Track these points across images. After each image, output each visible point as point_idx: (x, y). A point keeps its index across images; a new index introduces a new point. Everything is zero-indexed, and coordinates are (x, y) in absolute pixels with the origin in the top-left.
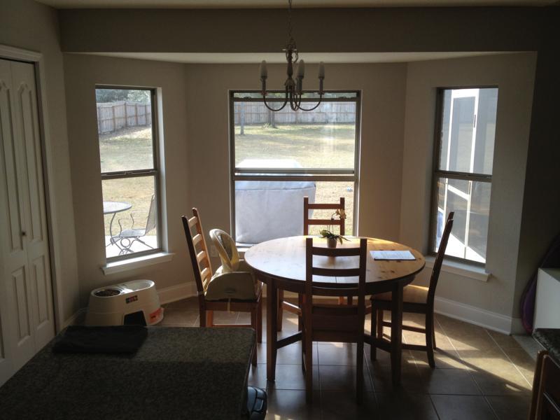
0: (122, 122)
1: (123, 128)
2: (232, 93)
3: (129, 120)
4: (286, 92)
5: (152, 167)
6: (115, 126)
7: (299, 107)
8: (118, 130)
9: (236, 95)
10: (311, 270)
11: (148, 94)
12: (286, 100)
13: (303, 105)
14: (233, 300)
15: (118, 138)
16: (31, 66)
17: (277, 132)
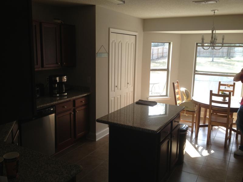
0: (161, 55)
1: (161, 57)
2: (197, 44)
3: (164, 54)
4: (210, 43)
5: (167, 68)
6: (158, 56)
7: (214, 49)
8: (159, 58)
9: (198, 44)
10: (211, 101)
11: (168, 44)
12: (210, 46)
13: (216, 48)
14: (186, 111)
15: (159, 61)
16: (135, 36)
17: (230, 61)
